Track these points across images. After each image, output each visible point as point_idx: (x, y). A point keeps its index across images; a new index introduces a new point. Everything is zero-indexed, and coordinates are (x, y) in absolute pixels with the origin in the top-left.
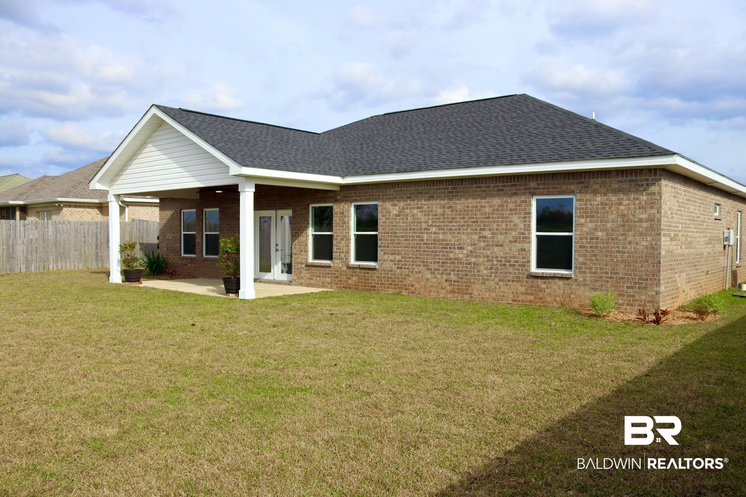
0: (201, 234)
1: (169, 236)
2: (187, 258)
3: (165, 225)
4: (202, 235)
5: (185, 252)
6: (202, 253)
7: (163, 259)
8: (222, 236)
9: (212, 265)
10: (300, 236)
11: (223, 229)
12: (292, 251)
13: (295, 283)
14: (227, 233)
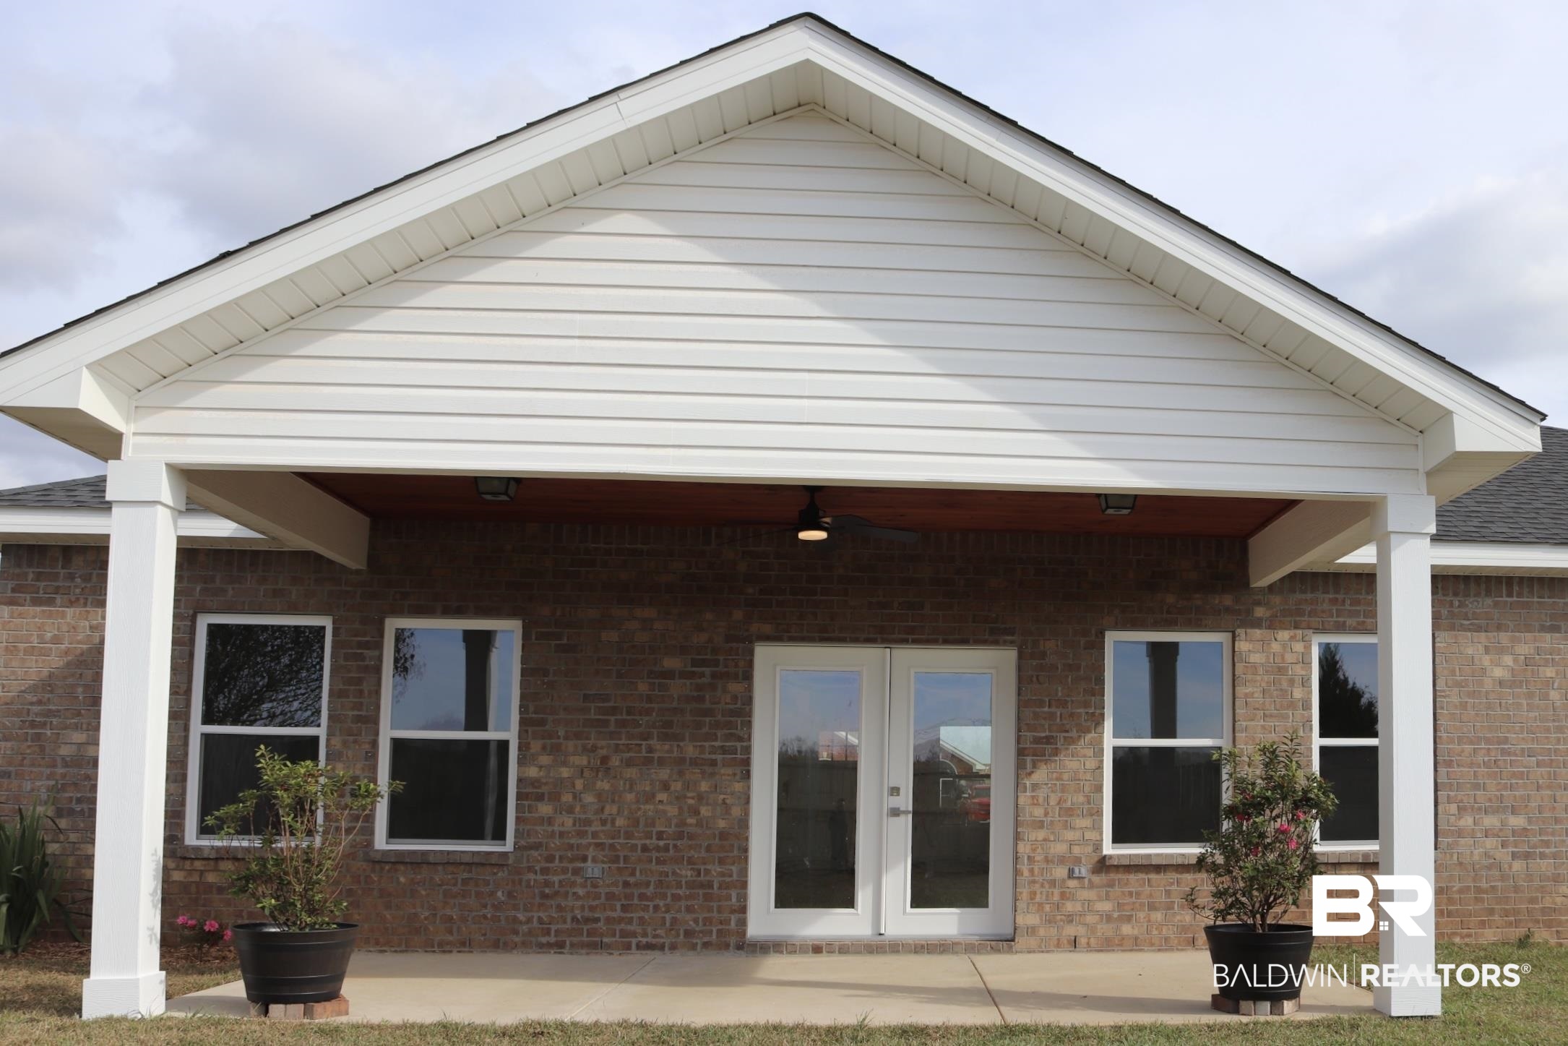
0: (368, 738)
4: (370, 744)
5: (205, 826)
6: (366, 832)
8: (544, 748)
9: (455, 885)
10: (1063, 753)
11: (550, 718)
12: (1017, 816)
13: (1033, 942)
14: (577, 736)
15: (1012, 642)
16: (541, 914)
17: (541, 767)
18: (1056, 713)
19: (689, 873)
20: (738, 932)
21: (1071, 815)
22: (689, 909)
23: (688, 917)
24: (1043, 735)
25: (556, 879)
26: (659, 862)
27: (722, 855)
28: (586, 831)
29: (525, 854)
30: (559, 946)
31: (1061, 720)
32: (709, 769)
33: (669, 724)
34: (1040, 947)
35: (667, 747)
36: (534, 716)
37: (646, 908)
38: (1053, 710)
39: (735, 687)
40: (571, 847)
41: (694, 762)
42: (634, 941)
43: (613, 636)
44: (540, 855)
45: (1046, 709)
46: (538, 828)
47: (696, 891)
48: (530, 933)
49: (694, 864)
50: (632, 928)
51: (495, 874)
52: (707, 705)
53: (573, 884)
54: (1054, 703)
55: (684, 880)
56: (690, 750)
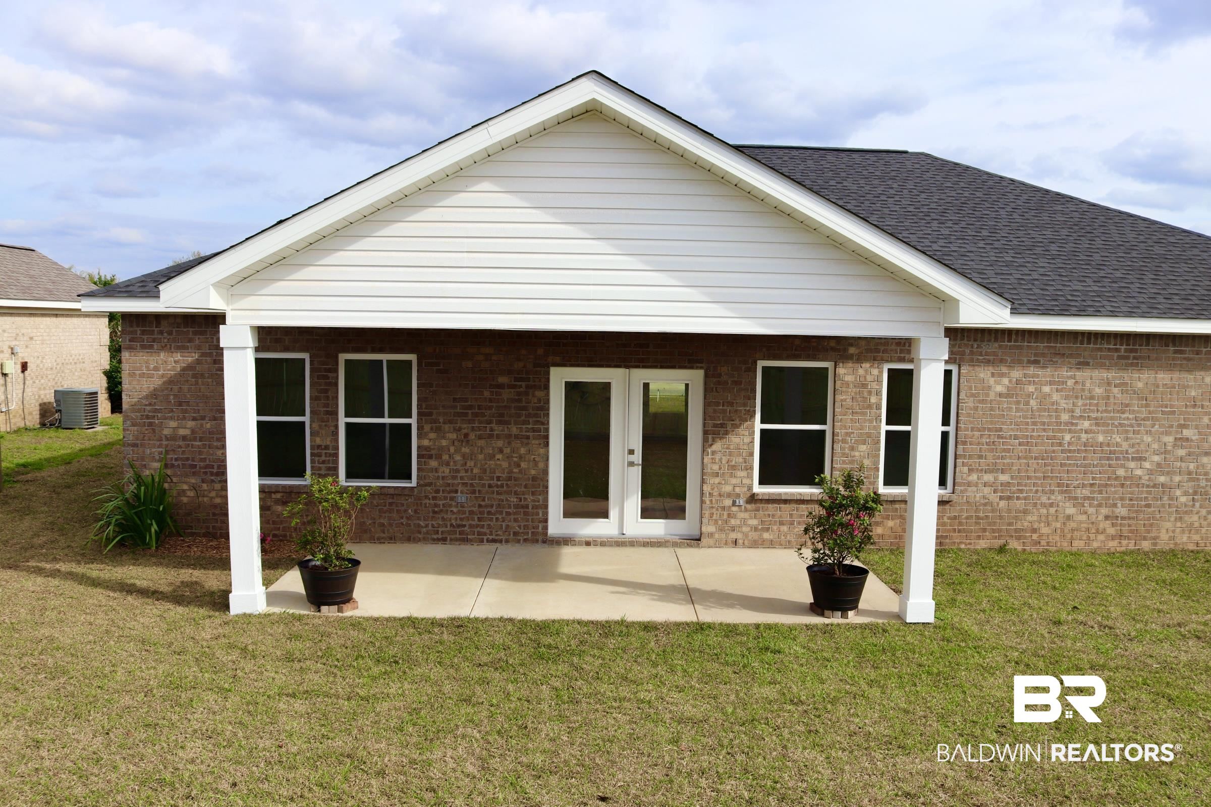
4: (333, 427)
8: (432, 429)
9: (385, 506)
10: (731, 433)
11: (435, 411)
12: (703, 469)
13: (711, 542)
14: (450, 422)
15: (701, 368)
16: (433, 523)
17: (430, 440)
18: (727, 410)
19: (515, 500)
20: (543, 533)
21: (735, 470)
22: (516, 520)
23: (515, 524)
24: (719, 423)
25: (441, 503)
26: (498, 493)
27: (533, 490)
28: (457, 476)
29: (423, 488)
30: (444, 540)
31: (730, 414)
32: (525, 441)
33: (502, 415)
34: (715, 544)
35: (501, 428)
36: (426, 410)
37: (491, 519)
38: (725, 408)
39: (540, 394)
40: (449, 485)
41: (517, 437)
42: (485, 538)
43: (469, 364)
44: (432, 489)
45: (721, 407)
46: (430, 474)
47: (519, 510)
48: (427, 533)
49: (518, 495)
50: (484, 530)
51: (407, 499)
52: (524, 404)
53: (450, 506)
54: (726, 404)
55: (512, 504)
56: (514, 430)
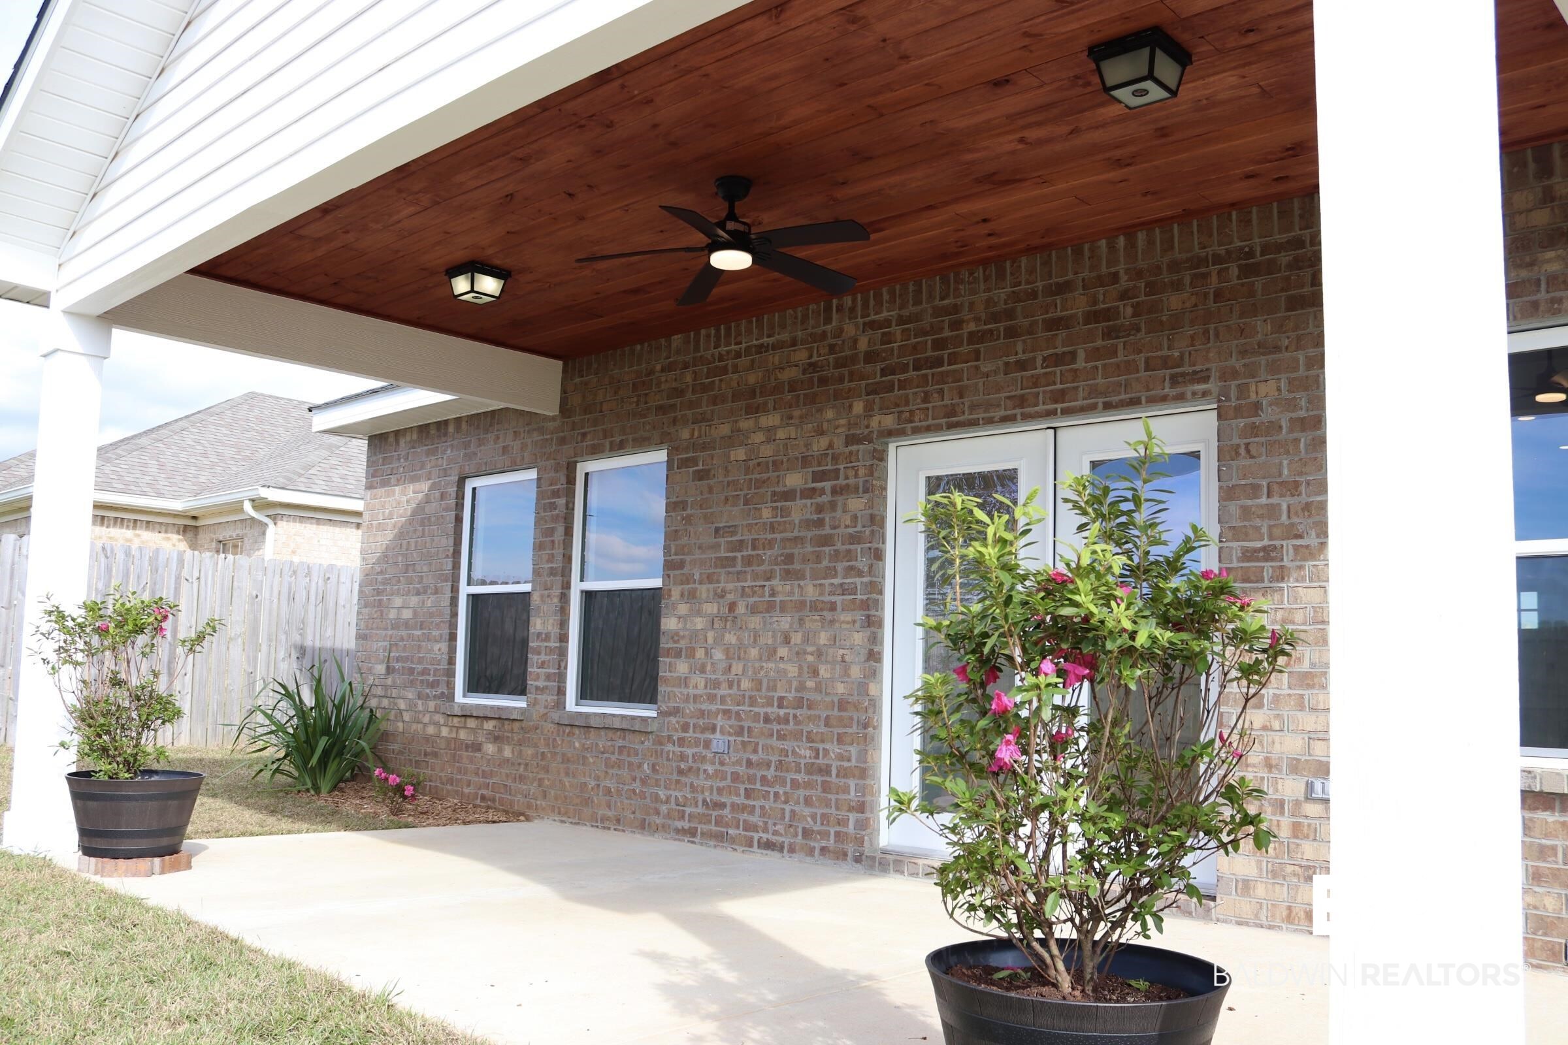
0: (556, 591)
1: (402, 606)
2: (482, 717)
3: (385, 557)
4: (564, 598)
5: (475, 684)
6: (561, 692)
7: (367, 712)
8: (682, 595)
9: (613, 753)
10: (1294, 575)
11: (688, 558)
13: (1245, 907)
14: (710, 579)
15: (1205, 394)
16: (679, 794)
18: (1279, 505)
19: (808, 753)
20: (856, 838)
21: (1312, 687)
22: (808, 801)
23: (807, 811)
24: (1259, 544)
25: (689, 752)
26: (781, 737)
27: (841, 731)
28: (716, 695)
29: (667, 720)
30: (692, 833)
31: (1289, 517)
32: (828, 615)
33: (790, 559)
34: (1257, 916)
35: (788, 588)
36: (673, 557)
37: (766, 796)
38: (1275, 500)
39: (856, 504)
40: (703, 713)
41: (815, 607)
42: (756, 836)
43: (739, 454)
44: (678, 722)
45: (1264, 500)
46: (676, 690)
47: (814, 777)
48: (669, 816)
49: (813, 741)
50: (755, 819)
51: (643, 743)
52: (827, 530)
53: (703, 759)
54: (1275, 488)
55: (803, 762)
56: (810, 592)
